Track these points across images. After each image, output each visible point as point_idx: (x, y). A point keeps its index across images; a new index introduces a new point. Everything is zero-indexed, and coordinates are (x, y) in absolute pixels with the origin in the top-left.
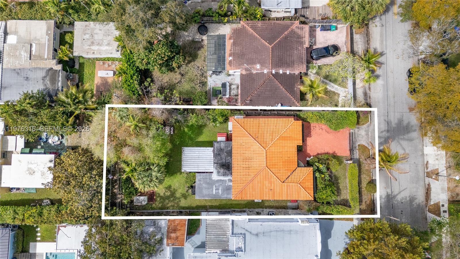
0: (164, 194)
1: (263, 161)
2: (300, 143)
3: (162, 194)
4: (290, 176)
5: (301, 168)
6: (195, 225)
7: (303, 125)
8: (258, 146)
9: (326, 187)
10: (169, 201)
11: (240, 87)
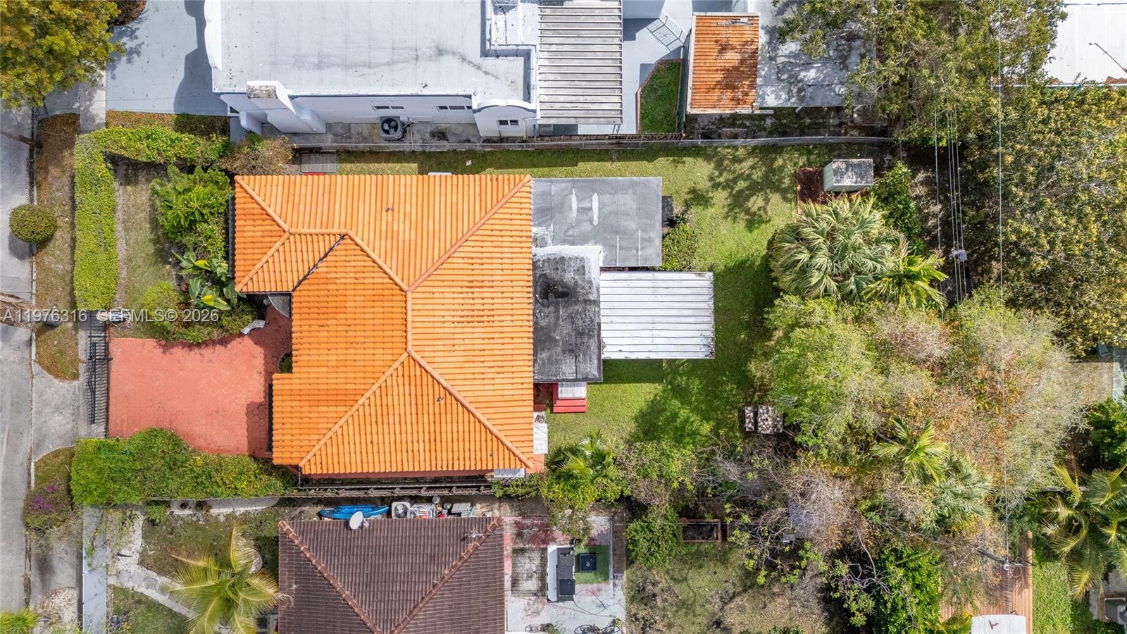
0: (767, 200)
1: (416, 313)
2: (280, 381)
3: (776, 198)
4: (321, 260)
5: (279, 289)
6: (660, 92)
7: (270, 448)
8: (436, 365)
9: (193, 223)
10: (749, 177)
11: (508, 584)
